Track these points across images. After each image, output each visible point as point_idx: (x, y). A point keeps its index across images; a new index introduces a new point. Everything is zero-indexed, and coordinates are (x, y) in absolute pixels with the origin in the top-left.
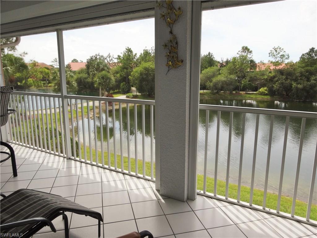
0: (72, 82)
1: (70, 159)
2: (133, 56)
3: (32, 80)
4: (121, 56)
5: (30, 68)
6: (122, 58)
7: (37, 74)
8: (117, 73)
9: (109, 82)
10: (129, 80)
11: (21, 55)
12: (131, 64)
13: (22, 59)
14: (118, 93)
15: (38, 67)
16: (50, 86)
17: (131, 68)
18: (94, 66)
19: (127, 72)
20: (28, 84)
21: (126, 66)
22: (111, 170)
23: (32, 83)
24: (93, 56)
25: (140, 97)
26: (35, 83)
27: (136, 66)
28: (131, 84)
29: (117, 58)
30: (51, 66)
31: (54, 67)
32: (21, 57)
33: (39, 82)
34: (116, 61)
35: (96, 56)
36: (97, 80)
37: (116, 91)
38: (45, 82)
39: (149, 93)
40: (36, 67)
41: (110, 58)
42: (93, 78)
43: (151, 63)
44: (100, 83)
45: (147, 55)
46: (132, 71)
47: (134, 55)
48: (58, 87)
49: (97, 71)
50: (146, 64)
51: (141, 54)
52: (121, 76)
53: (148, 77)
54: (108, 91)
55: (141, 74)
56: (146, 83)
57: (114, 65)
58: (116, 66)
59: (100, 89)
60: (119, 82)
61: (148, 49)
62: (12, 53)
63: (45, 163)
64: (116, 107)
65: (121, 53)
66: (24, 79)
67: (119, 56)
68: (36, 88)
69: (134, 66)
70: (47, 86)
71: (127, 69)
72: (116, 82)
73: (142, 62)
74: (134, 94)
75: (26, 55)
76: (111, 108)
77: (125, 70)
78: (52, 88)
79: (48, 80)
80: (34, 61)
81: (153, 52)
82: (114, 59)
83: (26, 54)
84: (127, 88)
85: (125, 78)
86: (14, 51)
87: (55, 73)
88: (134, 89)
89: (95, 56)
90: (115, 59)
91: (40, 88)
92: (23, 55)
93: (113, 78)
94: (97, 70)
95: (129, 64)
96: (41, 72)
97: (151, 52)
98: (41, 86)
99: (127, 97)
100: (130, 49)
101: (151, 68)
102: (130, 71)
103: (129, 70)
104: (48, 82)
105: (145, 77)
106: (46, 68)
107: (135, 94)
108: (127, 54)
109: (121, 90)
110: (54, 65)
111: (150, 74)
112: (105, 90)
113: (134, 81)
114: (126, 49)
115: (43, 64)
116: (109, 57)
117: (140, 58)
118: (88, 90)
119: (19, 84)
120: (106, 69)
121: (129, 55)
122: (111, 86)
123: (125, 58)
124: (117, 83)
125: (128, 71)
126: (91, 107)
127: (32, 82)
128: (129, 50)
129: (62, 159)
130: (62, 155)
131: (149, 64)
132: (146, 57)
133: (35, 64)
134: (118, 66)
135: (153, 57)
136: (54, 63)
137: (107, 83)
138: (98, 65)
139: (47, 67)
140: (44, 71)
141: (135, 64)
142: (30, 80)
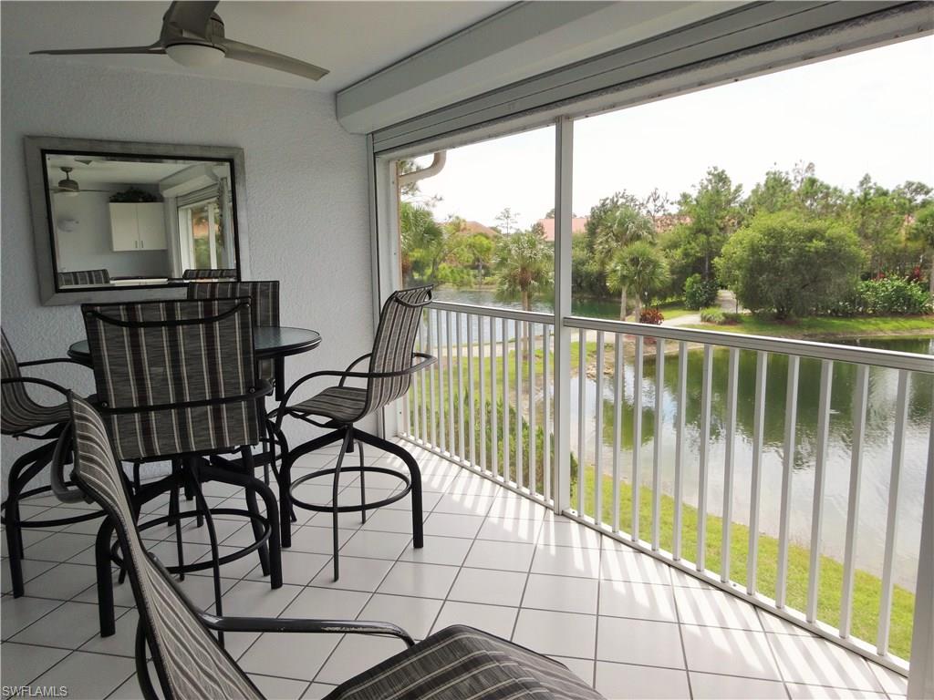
0: (547, 273)
1: (563, 514)
2: (729, 193)
3: (450, 267)
4: (690, 196)
5: (445, 236)
6: (695, 203)
7: (462, 250)
8: (675, 245)
9: (653, 273)
10: (711, 267)
11: (427, 204)
12: (723, 218)
13: (429, 214)
14: (677, 305)
15: (465, 233)
16: (487, 284)
17: (721, 229)
18: (611, 227)
19: (709, 243)
20: (439, 277)
21: (708, 226)
22: (640, 551)
23: (450, 275)
24: (607, 199)
25: (749, 323)
26: (456, 275)
27: (739, 223)
28: (719, 281)
29: (679, 203)
30: (494, 229)
31: (499, 232)
32: (426, 209)
33: (465, 271)
34: (674, 210)
35: (615, 200)
36: (618, 268)
37: (669, 300)
38: (477, 271)
39: (778, 309)
40: (460, 234)
41: (658, 203)
42: (603, 263)
43: (791, 213)
44: (624, 278)
45: (778, 190)
46: (725, 239)
47: (733, 188)
48: (510, 286)
49: (617, 241)
50: (773, 216)
51: (758, 185)
52: (686, 255)
53: (778, 257)
54: (647, 301)
55: (754, 250)
56: (771, 275)
57: (668, 222)
58: (675, 225)
59: (624, 294)
60: (681, 272)
61: (784, 171)
62: (409, 201)
63: (494, 519)
64: (669, 349)
65: (693, 186)
66: (428, 265)
67: (685, 196)
68: (456, 287)
69: (730, 223)
70: (481, 284)
71: (708, 233)
72: (673, 272)
73: (761, 212)
74: (726, 311)
75: (438, 203)
76: (652, 351)
77: (702, 238)
78: (494, 290)
79: (484, 267)
80: (457, 218)
81: (799, 178)
82: (667, 206)
83: (441, 199)
84: (706, 292)
85: (701, 261)
86: (413, 195)
87: (506, 246)
88: (727, 295)
89: (612, 200)
90: (672, 204)
91: (468, 289)
92: (431, 203)
93: (664, 263)
94: (617, 238)
95: (716, 218)
96: (471, 246)
97: (791, 178)
98: (468, 284)
99: (706, 319)
100: (723, 172)
101: (792, 229)
102: (718, 241)
103: (713, 236)
104: (483, 271)
105: (765, 257)
106: (481, 234)
107: (731, 310)
108: (710, 188)
109: (684, 299)
110: (499, 228)
111: (786, 250)
112: (638, 296)
113: (729, 270)
114: (709, 174)
115: (476, 225)
116: (655, 200)
117: (752, 199)
118: (585, 295)
119: (416, 276)
120: (645, 234)
121: (718, 192)
122: (658, 284)
123: (703, 201)
124: (675, 277)
125: (711, 239)
126: (591, 344)
127: (448, 271)
128: (721, 178)
129: (540, 510)
130: (540, 497)
131: (784, 219)
132: (773, 195)
133: (458, 226)
134: (678, 225)
135: (799, 195)
136: (502, 222)
137: (646, 277)
138: (622, 224)
139: (483, 232)
140: (478, 242)
141: (734, 218)
142: (444, 267)
